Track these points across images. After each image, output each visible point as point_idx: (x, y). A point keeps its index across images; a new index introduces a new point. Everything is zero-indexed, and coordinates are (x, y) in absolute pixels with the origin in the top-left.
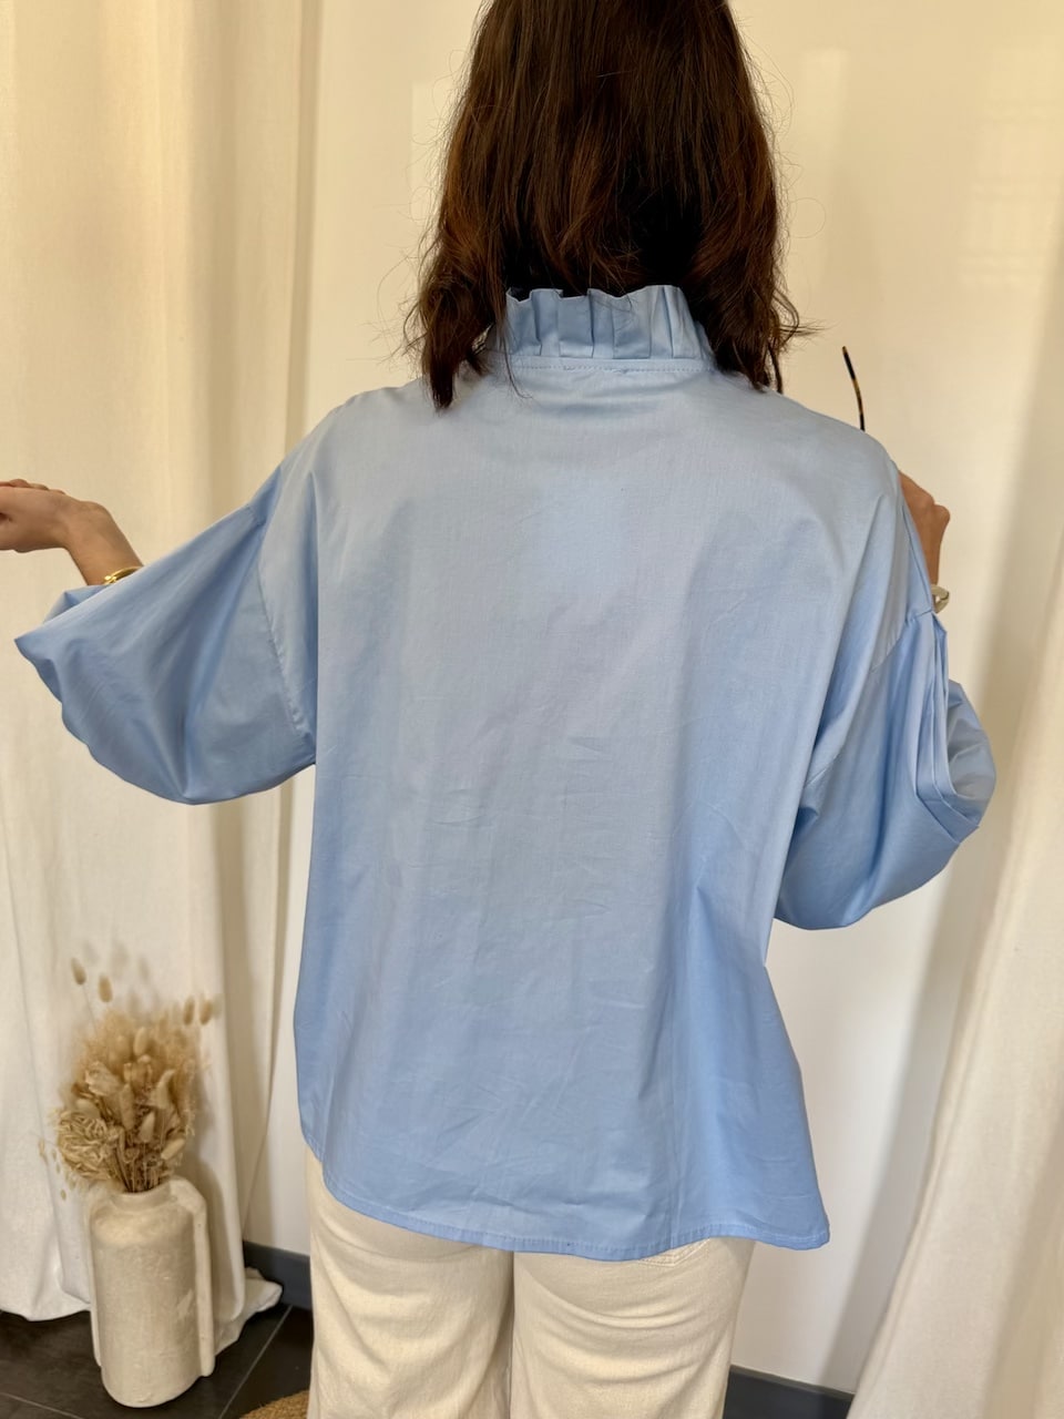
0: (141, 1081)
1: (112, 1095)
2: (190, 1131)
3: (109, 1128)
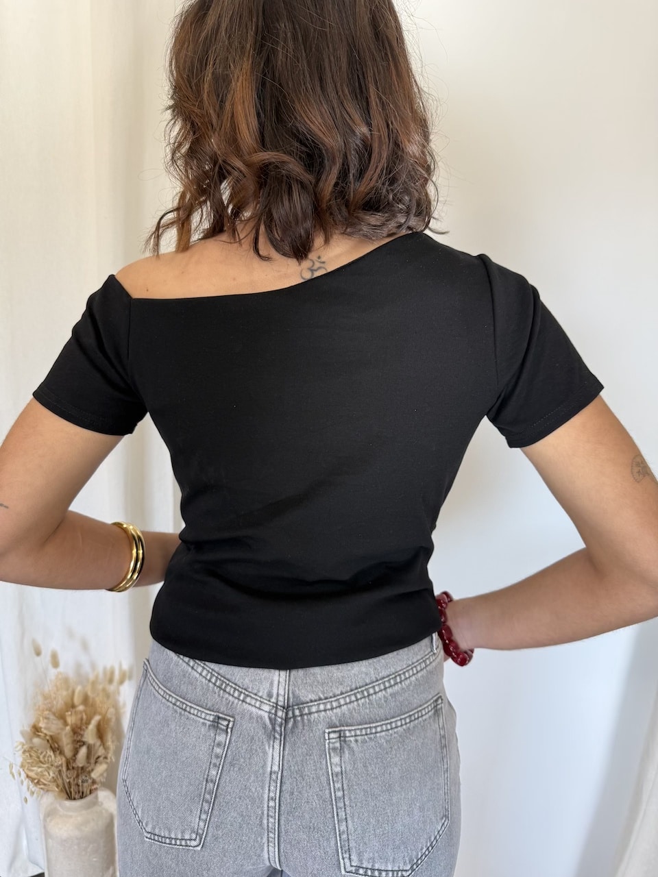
0: (79, 723)
1: (59, 734)
2: (111, 758)
3: (55, 757)
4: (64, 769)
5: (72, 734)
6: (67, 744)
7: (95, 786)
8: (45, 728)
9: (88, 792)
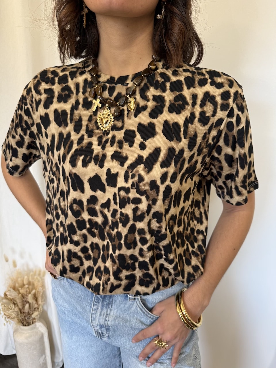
0: (25, 293)
1: (15, 298)
2: (41, 309)
3: (15, 307)
4: (19, 313)
5: (22, 298)
6: (20, 303)
7: (34, 321)
8: (9, 295)
9: (32, 323)
